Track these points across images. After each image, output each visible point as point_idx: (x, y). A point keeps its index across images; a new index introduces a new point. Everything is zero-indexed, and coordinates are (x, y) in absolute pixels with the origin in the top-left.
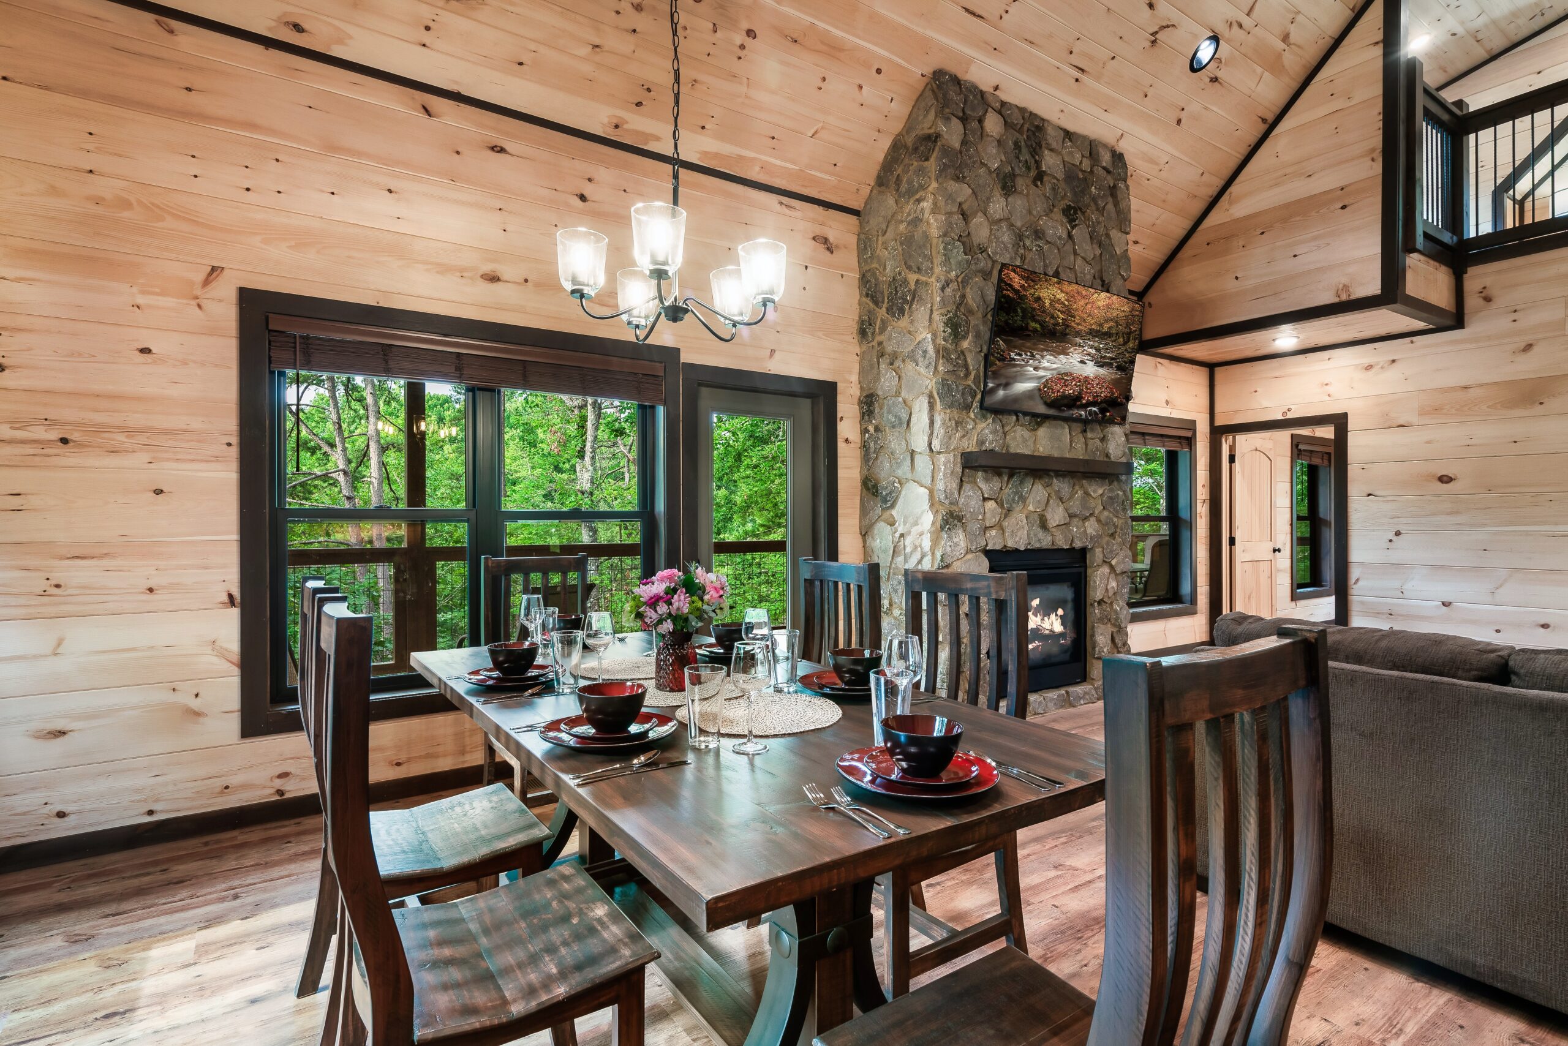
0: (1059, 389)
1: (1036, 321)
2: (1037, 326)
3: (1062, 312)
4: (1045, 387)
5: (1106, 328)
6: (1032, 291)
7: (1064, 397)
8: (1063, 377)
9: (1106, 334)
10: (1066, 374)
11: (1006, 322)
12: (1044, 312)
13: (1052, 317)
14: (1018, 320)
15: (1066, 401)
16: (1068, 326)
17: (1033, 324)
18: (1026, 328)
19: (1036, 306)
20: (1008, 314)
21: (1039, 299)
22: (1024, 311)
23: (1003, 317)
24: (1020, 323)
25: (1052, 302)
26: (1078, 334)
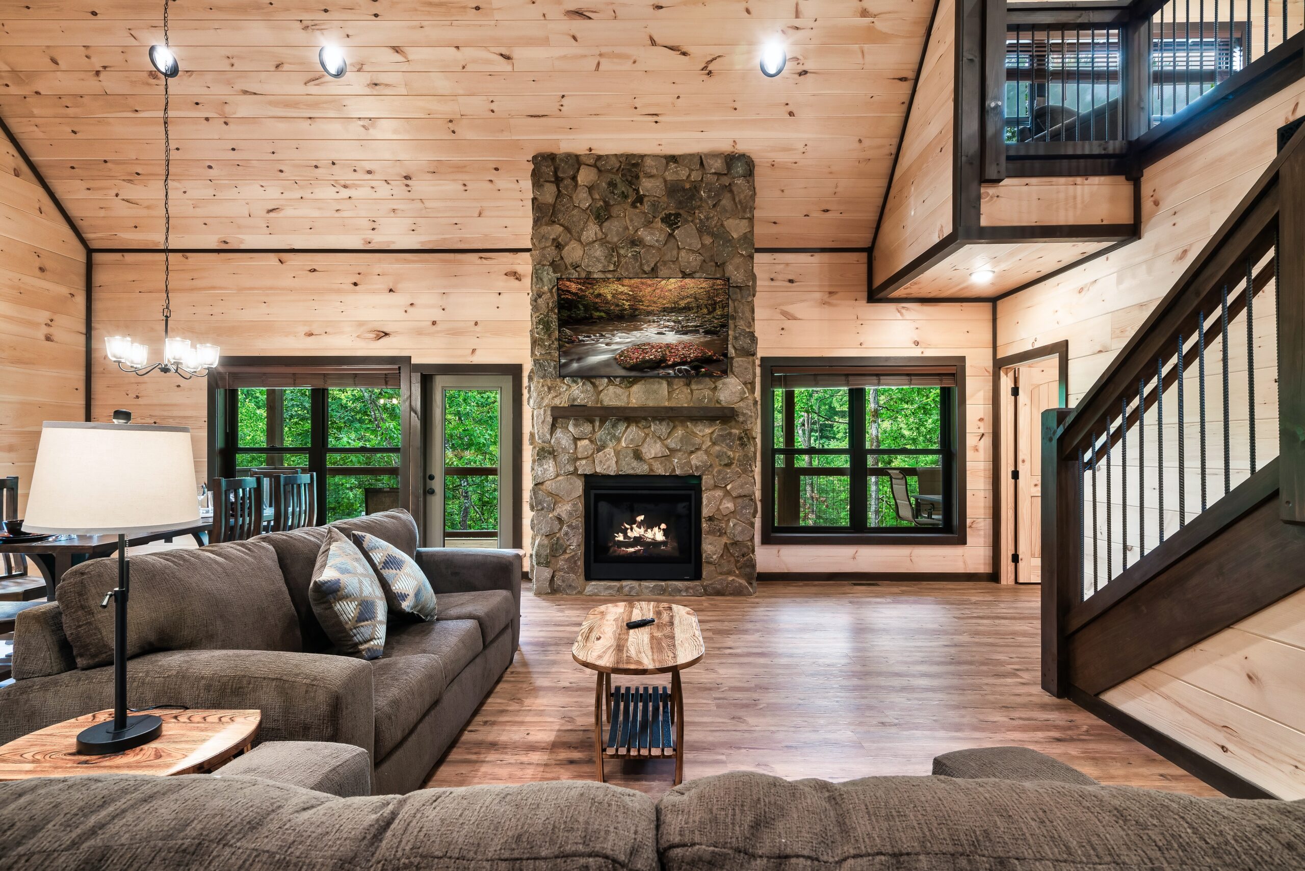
0: (637, 357)
1: (600, 311)
2: (603, 314)
3: (627, 301)
4: (621, 356)
5: (682, 304)
6: (591, 291)
7: (644, 361)
8: (639, 347)
9: (684, 308)
10: (644, 345)
11: (570, 317)
12: (607, 303)
13: (617, 305)
14: (581, 313)
15: (647, 365)
16: (636, 309)
17: (597, 314)
18: (591, 317)
19: (597, 300)
20: (569, 310)
21: (599, 295)
22: (585, 306)
23: (565, 313)
24: (583, 315)
25: (614, 296)
26: (649, 313)
